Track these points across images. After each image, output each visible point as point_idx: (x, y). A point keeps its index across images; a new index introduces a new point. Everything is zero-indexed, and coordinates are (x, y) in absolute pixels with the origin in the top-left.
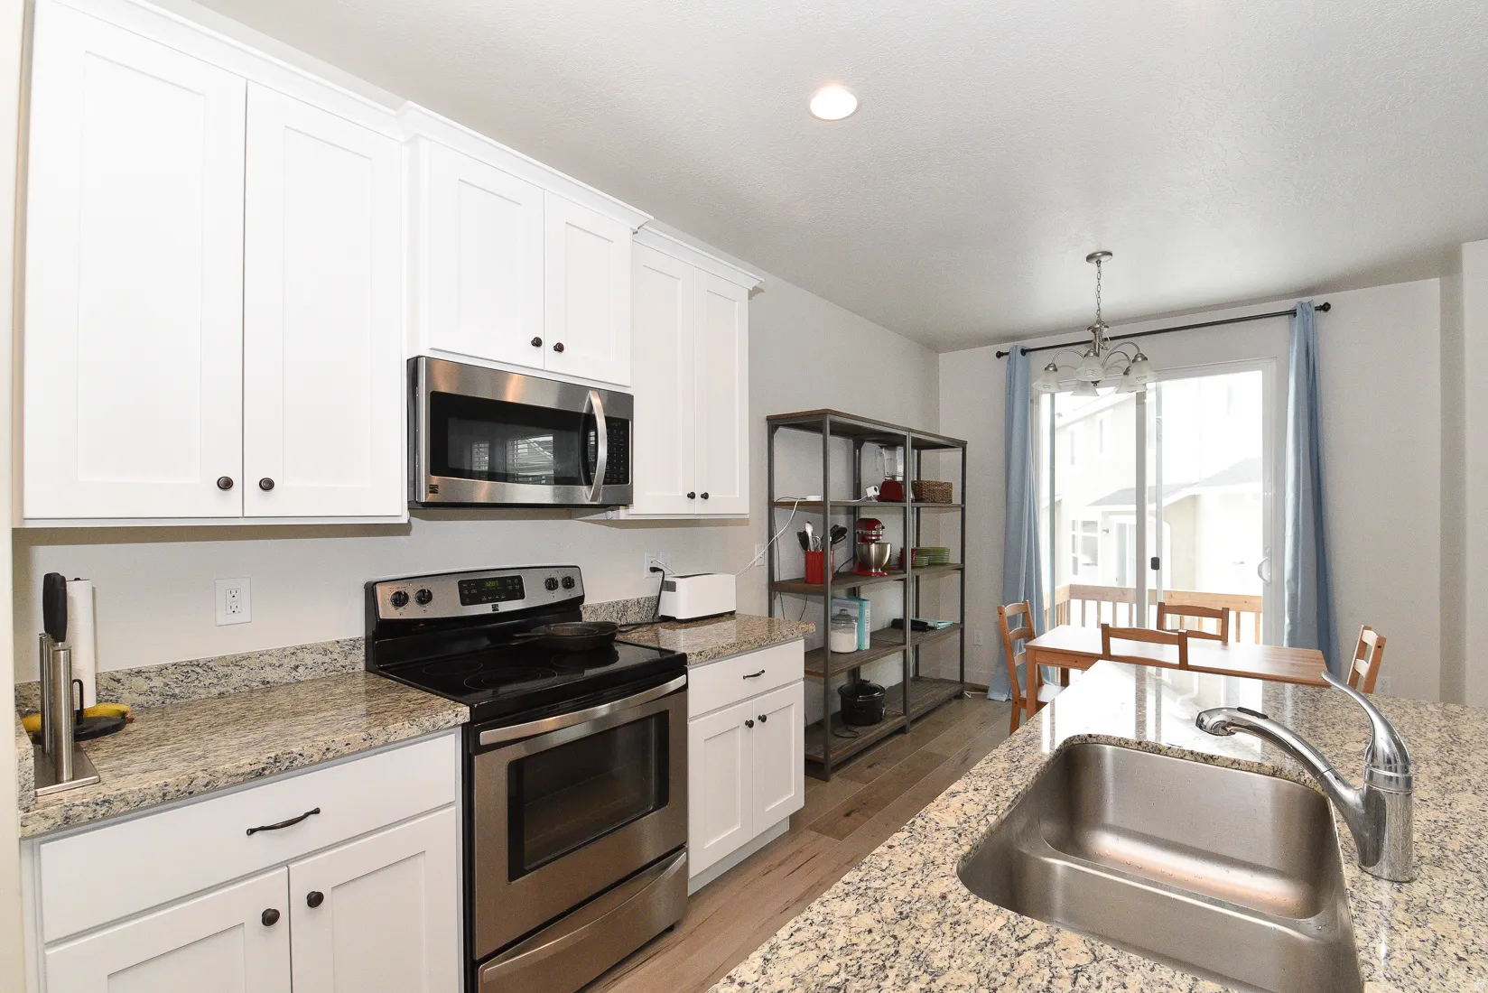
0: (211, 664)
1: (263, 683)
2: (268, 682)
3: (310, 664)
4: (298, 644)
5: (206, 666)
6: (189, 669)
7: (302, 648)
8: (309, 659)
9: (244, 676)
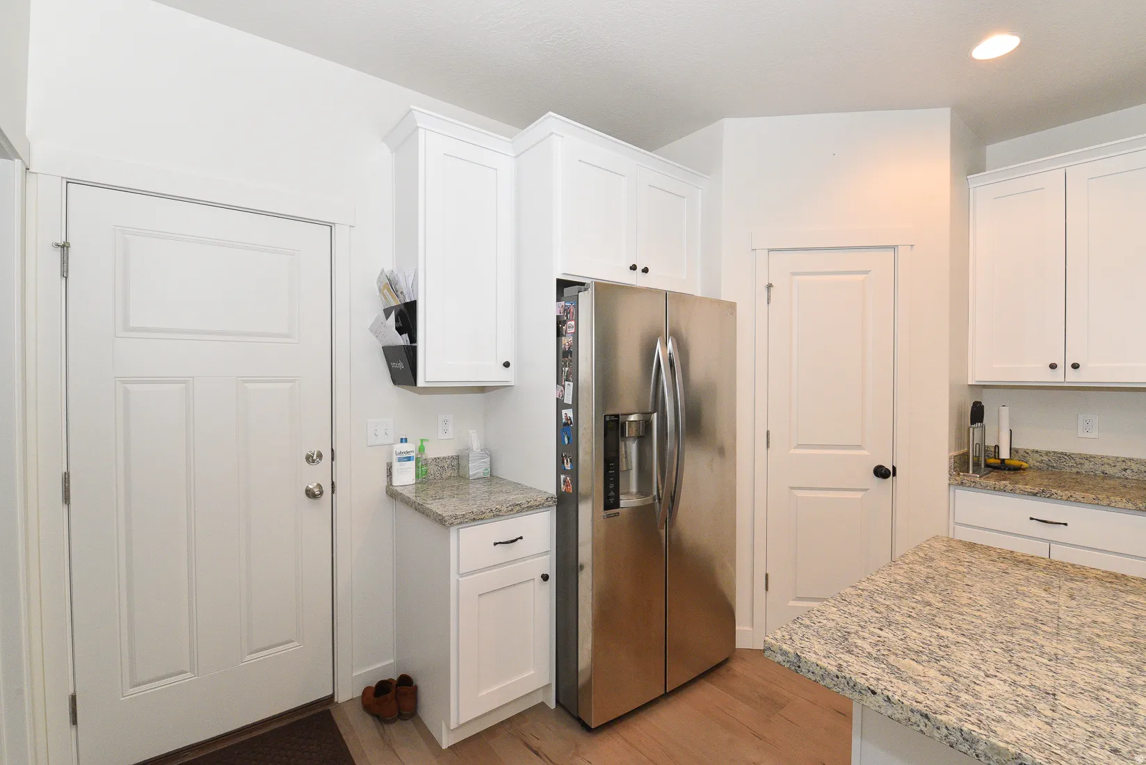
0: (1073, 456)
1: (1103, 473)
2: (1106, 474)
3: (1135, 470)
4: (1128, 456)
5: (1070, 456)
6: (1062, 456)
7: (1130, 460)
8: (1134, 467)
9: (1092, 467)
